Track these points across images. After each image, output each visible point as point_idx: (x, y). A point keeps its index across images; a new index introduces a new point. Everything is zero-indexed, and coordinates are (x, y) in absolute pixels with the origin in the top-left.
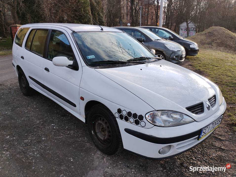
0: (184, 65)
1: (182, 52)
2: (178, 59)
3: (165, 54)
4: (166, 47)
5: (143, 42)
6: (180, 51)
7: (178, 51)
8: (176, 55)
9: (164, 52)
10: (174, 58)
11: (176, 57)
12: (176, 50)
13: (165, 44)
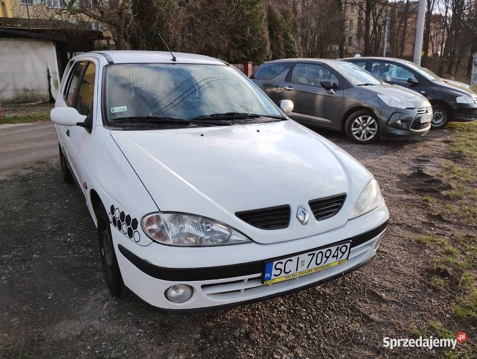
0: (432, 141)
1: (419, 111)
2: (408, 127)
3: (377, 115)
4: (380, 101)
5: (332, 90)
6: (413, 109)
7: (407, 108)
8: (404, 118)
9: (376, 112)
10: (398, 124)
11: (402, 121)
12: (404, 107)
13: (379, 93)
